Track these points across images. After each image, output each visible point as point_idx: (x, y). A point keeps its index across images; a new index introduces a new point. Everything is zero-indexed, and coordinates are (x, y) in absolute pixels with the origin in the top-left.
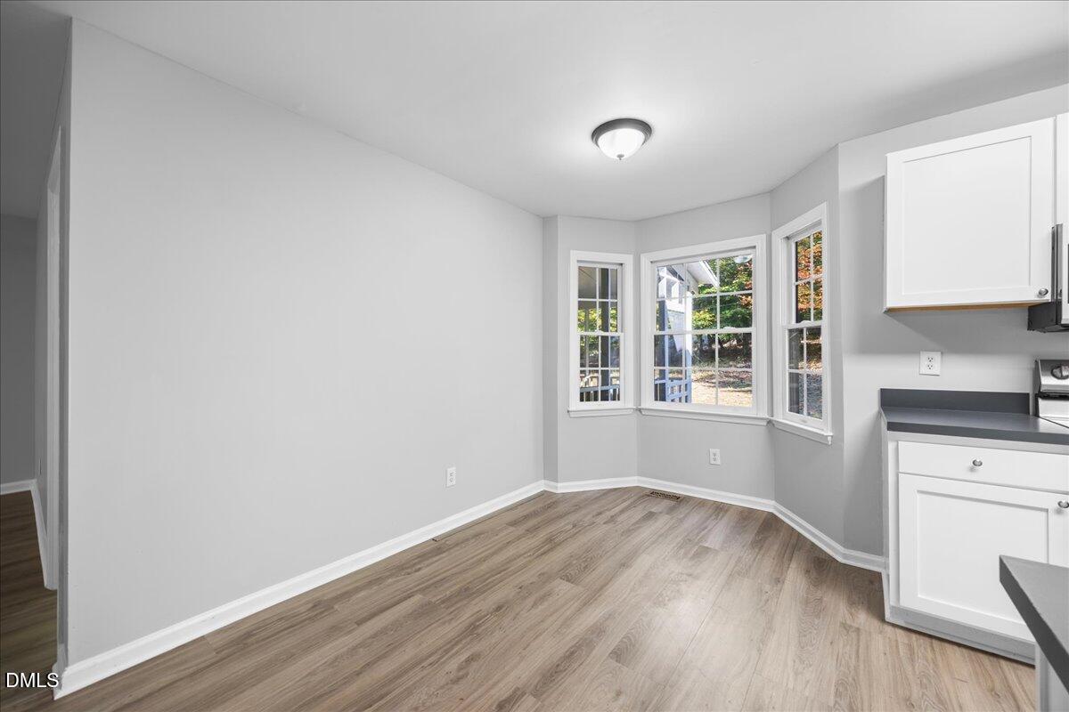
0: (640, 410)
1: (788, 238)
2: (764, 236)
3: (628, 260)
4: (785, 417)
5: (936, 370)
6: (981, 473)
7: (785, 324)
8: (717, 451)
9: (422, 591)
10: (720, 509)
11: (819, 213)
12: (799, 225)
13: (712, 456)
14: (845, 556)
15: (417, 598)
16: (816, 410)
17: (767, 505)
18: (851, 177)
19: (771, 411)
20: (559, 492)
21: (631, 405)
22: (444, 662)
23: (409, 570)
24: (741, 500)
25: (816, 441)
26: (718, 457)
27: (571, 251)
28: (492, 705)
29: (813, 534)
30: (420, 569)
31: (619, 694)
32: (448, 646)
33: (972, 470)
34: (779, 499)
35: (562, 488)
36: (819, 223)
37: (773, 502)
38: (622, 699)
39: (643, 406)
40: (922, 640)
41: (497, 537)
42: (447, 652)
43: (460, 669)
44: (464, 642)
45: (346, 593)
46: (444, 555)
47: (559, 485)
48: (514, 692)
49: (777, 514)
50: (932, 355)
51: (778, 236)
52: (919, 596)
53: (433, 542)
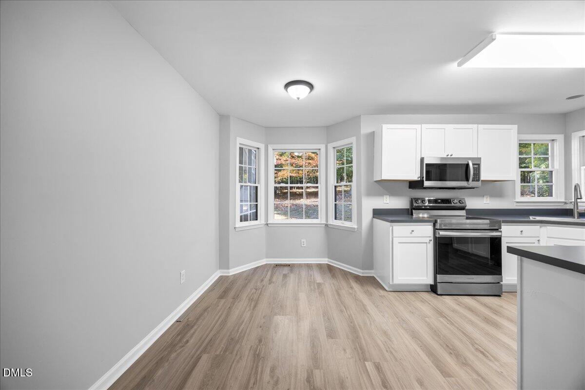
0: (267, 224)
1: (334, 148)
2: (324, 145)
3: (262, 146)
4: (332, 221)
5: (388, 202)
6: (414, 234)
7: (333, 183)
8: (305, 240)
9: (204, 351)
10: (309, 266)
11: (353, 140)
12: (341, 143)
13: (302, 243)
14: (363, 273)
15: (205, 357)
16: (349, 218)
17: (325, 261)
18: (365, 129)
19: (327, 221)
20: (231, 274)
21: (263, 222)
22: (261, 378)
23: (181, 345)
24: (315, 261)
25: (351, 231)
26: (305, 243)
27: (237, 138)
28: (304, 383)
29: (347, 268)
30: (187, 342)
31: (345, 350)
32: (254, 371)
33: (411, 233)
34: (330, 257)
35: (233, 271)
36: (352, 143)
37: (327, 259)
38: (347, 351)
39: (268, 223)
40: (399, 293)
41: (219, 307)
42: (256, 373)
43: (272, 377)
44: (260, 364)
45: (145, 377)
46: (195, 327)
47: (230, 270)
48: (307, 372)
49: (329, 263)
50: (386, 196)
51: (330, 146)
52: (399, 278)
53: (178, 323)
